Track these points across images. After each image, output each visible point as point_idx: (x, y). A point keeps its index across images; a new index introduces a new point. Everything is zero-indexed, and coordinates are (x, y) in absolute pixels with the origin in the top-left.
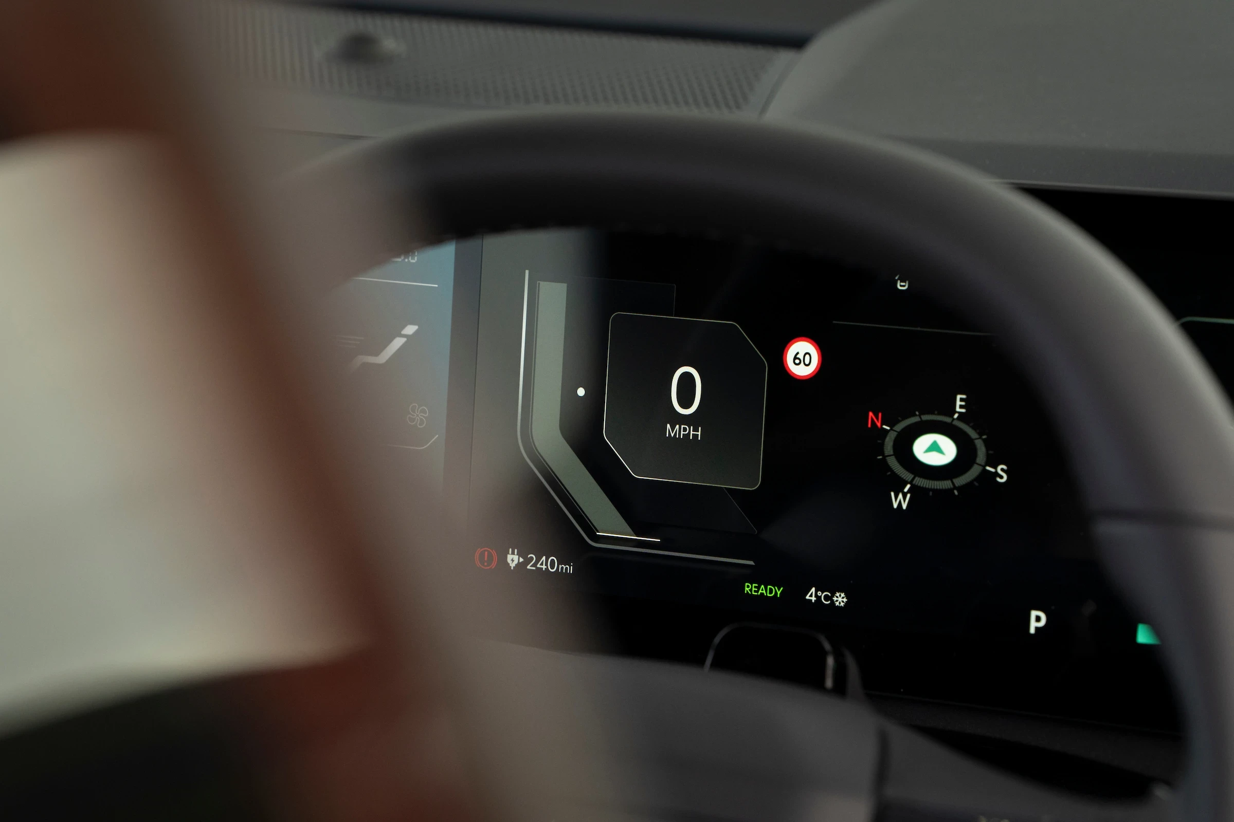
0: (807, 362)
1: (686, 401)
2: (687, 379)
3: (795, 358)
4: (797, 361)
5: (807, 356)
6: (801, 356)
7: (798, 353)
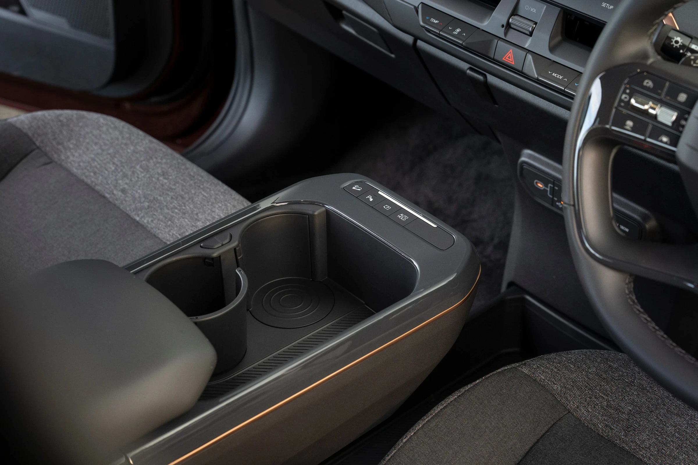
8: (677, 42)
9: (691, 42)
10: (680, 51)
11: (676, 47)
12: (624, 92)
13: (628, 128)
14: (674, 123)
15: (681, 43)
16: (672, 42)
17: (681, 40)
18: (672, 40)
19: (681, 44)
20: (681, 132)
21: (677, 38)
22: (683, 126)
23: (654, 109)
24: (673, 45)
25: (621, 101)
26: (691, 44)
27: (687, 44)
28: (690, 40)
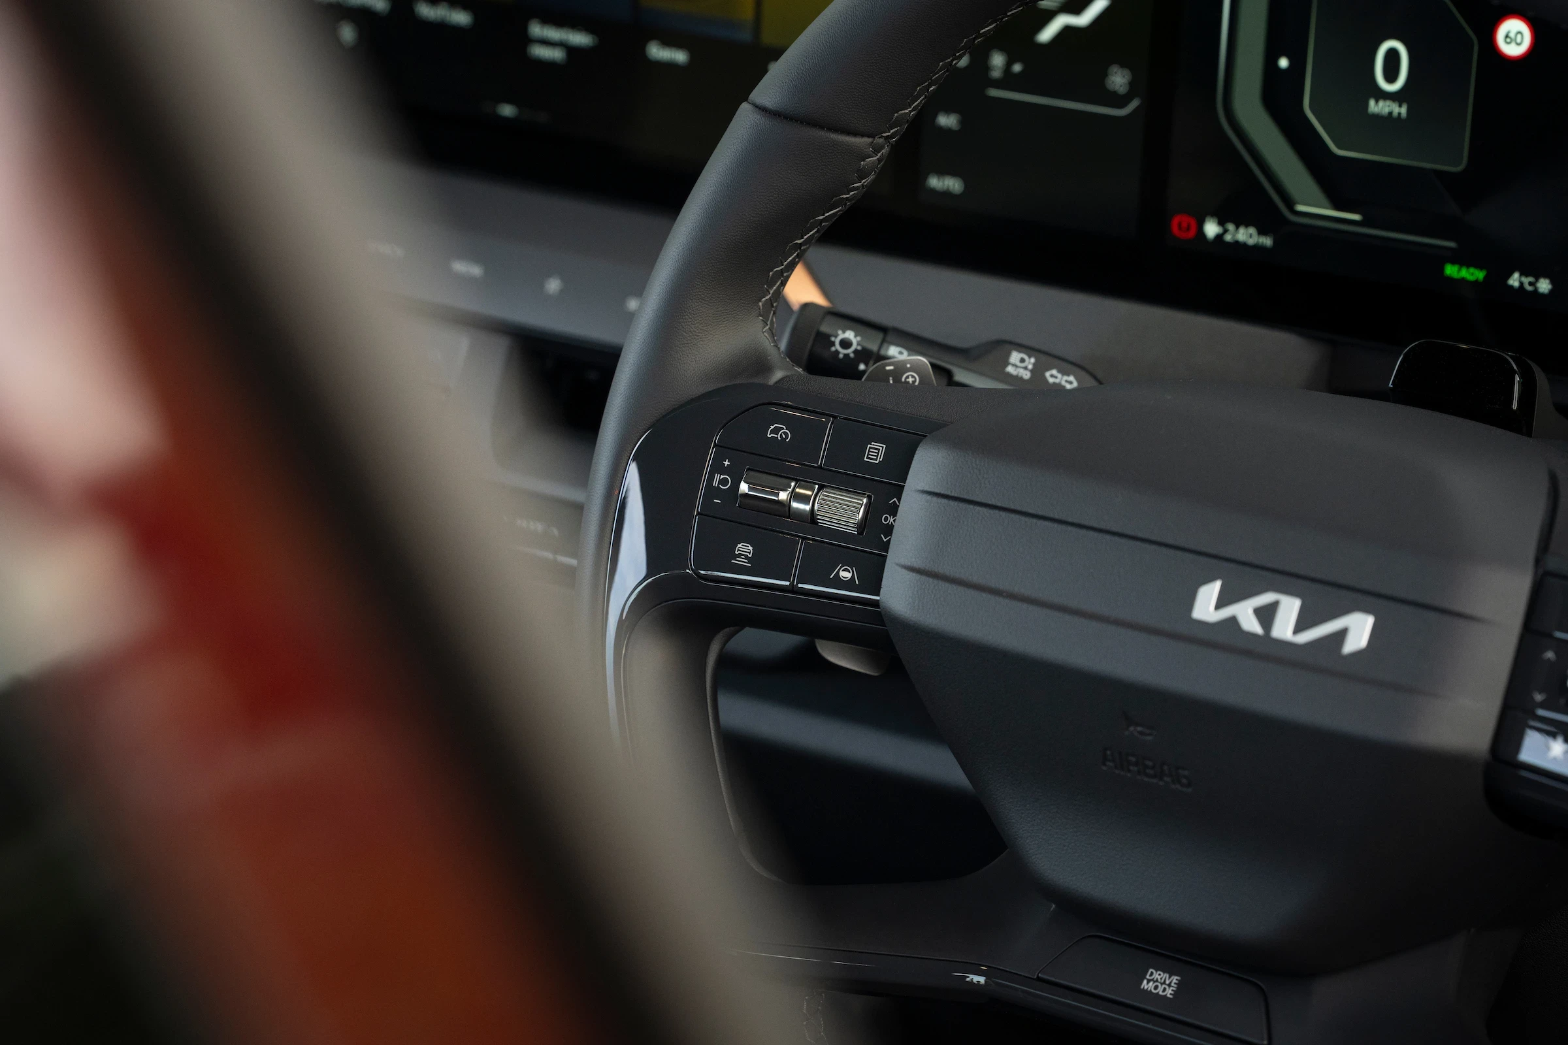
0: (1519, 40)
1: (1391, 76)
2: (1393, 55)
3: (1507, 36)
4: (1508, 40)
5: (1519, 36)
6: (1512, 35)
7: (1509, 32)
8: (846, 344)
9: (883, 341)
10: (858, 365)
11: (846, 356)
12: (717, 468)
13: (741, 562)
14: (862, 526)
15: (858, 344)
16: (833, 344)
17: (855, 336)
18: (833, 339)
19: (859, 348)
20: (886, 547)
21: (844, 332)
22: (889, 530)
23: (804, 499)
24: (837, 352)
25: (711, 491)
26: (885, 345)
27: (873, 347)
28: (880, 336)
